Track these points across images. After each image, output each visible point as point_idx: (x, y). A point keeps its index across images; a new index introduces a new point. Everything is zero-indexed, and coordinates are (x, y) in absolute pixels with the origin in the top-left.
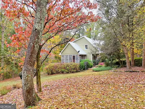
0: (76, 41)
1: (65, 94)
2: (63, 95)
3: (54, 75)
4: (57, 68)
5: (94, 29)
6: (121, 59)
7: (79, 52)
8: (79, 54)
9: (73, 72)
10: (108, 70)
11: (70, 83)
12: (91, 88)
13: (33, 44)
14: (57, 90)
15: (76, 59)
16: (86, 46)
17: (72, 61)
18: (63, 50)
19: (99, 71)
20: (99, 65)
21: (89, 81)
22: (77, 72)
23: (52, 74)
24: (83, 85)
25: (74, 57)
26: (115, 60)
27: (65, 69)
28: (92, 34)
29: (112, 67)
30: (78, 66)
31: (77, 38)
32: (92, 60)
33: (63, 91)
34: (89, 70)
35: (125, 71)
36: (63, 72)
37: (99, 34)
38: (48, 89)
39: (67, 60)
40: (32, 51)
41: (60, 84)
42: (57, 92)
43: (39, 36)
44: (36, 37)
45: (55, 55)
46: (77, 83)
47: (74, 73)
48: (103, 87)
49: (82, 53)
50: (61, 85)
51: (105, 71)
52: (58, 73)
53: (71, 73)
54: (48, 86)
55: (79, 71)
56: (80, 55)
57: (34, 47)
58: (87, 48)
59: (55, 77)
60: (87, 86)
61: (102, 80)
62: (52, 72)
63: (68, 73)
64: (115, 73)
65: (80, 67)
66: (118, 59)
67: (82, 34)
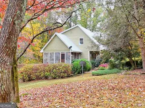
0: (67, 33)
1: (60, 104)
2: (56, 105)
3: (32, 82)
4: (38, 72)
5: (92, 16)
6: (133, 59)
7: (72, 48)
8: (71, 51)
9: (62, 78)
10: (116, 73)
11: (63, 90)
12: (97, 95)
13: (13, 19)
14: (45, 99)
15: (66, 59)
16: (81, 39)
17: (60, 61)
18: (45, 46)
19: (103, 75)
20: (101, 67)
21: (92, 87)
22: (69, 76)
23: (30, 80)
24: (85, 91)
25: (63, 55)
26: (124, 59)
27: (50, 72)
28: (89, 23)
29: (120, 69)
30: (70, 68)
31: (67, 28)
32: (89, 60)
33: (56, 101)
34: (86, 75)
35: (141, 73)
36: (46, 78)
37: (99, 23)
38: (30, 99)
39: (53, 60)
40: (10, 30)
41: (47, 92)
42: (45, 102)
43: (23, 7)
44: (17, 8)
45: (34, 53)
46: (74, 90)
47: (65, 78)
48: (116, 94)
49: (75, 49)
50: (49, 93)
51: (111, 75)
52: (39, 78)
53: (59, 78)
54: (29, 95)
55: (72, 76)
56: (72, 53)
57: (14, 24)
58: (82, 43)
59: (34, 84)
60: (91, 93)
61: (112, 85)
62: (29, 77)
63: (55, 78)
64: (128, 76)
65: (72, 69)
66: (129, 57)
67: (74, 23)
